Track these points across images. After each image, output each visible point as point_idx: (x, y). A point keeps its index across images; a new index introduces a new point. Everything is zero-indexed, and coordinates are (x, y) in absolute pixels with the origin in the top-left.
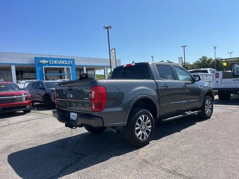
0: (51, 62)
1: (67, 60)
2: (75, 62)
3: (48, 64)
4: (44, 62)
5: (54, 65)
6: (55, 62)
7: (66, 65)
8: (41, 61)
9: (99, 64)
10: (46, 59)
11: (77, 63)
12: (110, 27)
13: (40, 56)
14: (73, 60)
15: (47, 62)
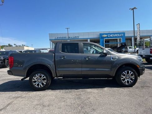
0: (109, 36)
1: (120, 33)
2: (125, 34)
3: (107, 37)
4: (105, 36)
5: (111, 37)
6: (112, 36)
7: (119, 37)
8: (103, 36)
9: (145, 35)
10: (106, 34)
11: (126, 35)
12: (135, 8)
13: (103, 33)
14: (124, 33)
15: (106, 36)
